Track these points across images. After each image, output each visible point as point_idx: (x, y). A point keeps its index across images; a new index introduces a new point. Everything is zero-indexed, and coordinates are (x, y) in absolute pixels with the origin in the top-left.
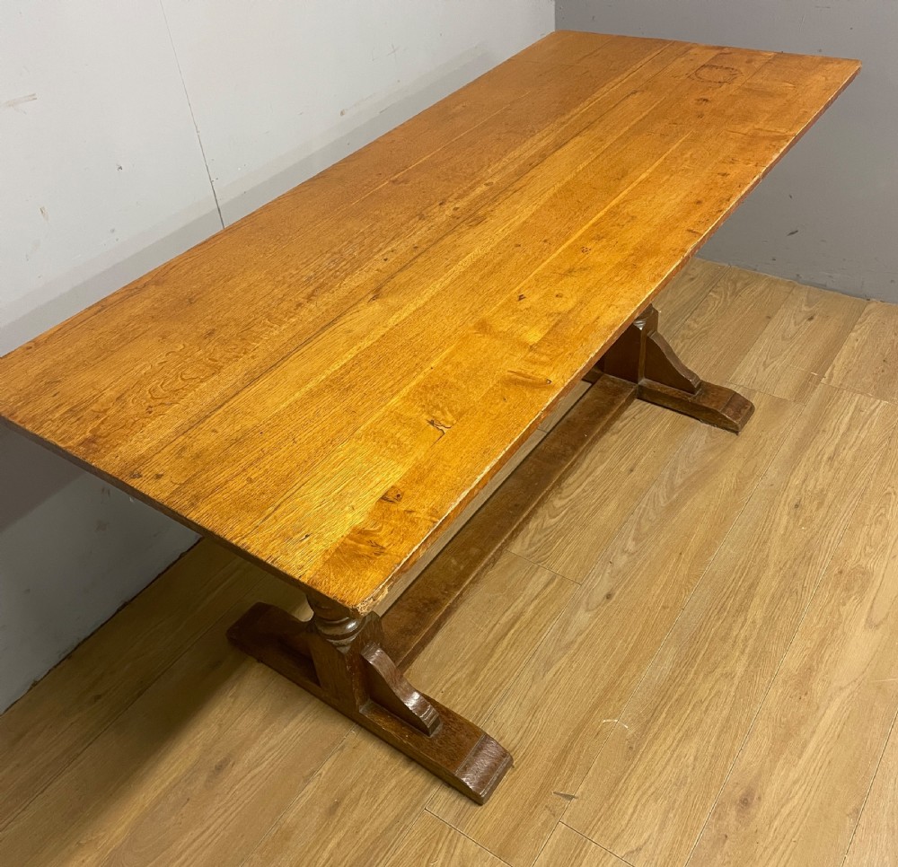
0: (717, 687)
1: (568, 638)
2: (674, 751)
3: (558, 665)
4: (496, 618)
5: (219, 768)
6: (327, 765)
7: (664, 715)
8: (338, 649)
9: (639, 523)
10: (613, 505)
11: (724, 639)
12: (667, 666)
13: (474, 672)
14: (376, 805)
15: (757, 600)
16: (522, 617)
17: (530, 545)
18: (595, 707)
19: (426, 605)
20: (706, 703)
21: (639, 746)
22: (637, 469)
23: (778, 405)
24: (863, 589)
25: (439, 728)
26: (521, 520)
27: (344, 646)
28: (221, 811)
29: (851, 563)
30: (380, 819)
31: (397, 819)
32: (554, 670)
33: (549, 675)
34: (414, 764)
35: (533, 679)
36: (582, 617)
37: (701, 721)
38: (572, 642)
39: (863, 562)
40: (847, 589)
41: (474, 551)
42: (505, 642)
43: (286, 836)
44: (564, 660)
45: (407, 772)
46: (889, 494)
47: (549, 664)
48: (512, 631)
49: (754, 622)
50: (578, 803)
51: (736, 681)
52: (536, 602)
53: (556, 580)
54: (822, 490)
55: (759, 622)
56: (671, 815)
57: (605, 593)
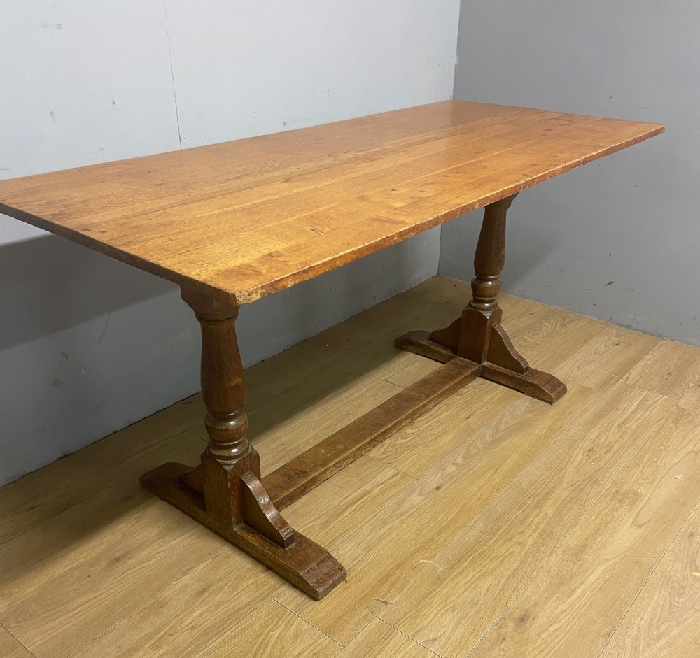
0: (511, 550)
1: (402, 510)
2: (472, 584)
3: (392, 525)
4: (349, 493)
5: (117, 560)
6: (202, 566)
7: (468, 562)
8: (223, 467)
9: (468, 449)
10: (451, 436)
11: (522, 522)
12: (475, 533)
13: (327, 522)
14: (236, 593)
15: (550, 502)
16: (370, 494)
17: (383, 453)
18: (416, 551)
19: (297, 474)
20: (501, 559)
21: (445, 579)
22: (473, 417)
23: (585, 392)
24: (632, 504)
25: (293, 545)
26: (379, 433)
27: (229, 465)
28: (112, 586)
29: (626, 487)
30: (236, 602)
31: (250, 603)
32: (388, 527)
33: (383, 530)
34: (270, 572)
35: (371, 530)
36: (415, 498)
37: (496, 568)
38: (405, 512)
39: (635, 488)
40: (621, 502)
41: (340, 447)
42: (354, 507)
43: (162, 605)
44: (398, 521)
45: (264, 575)
46: (661, 450)
47: (385, 523)
48: (360, 502)
49: (546, 514)
50: (392, 607)
51: (527, 547)
52: (383, 485)
53: (399, 476)
54: (610, 443)
55: (550, 516)
56: (464, 621)
57: (435, 486)
